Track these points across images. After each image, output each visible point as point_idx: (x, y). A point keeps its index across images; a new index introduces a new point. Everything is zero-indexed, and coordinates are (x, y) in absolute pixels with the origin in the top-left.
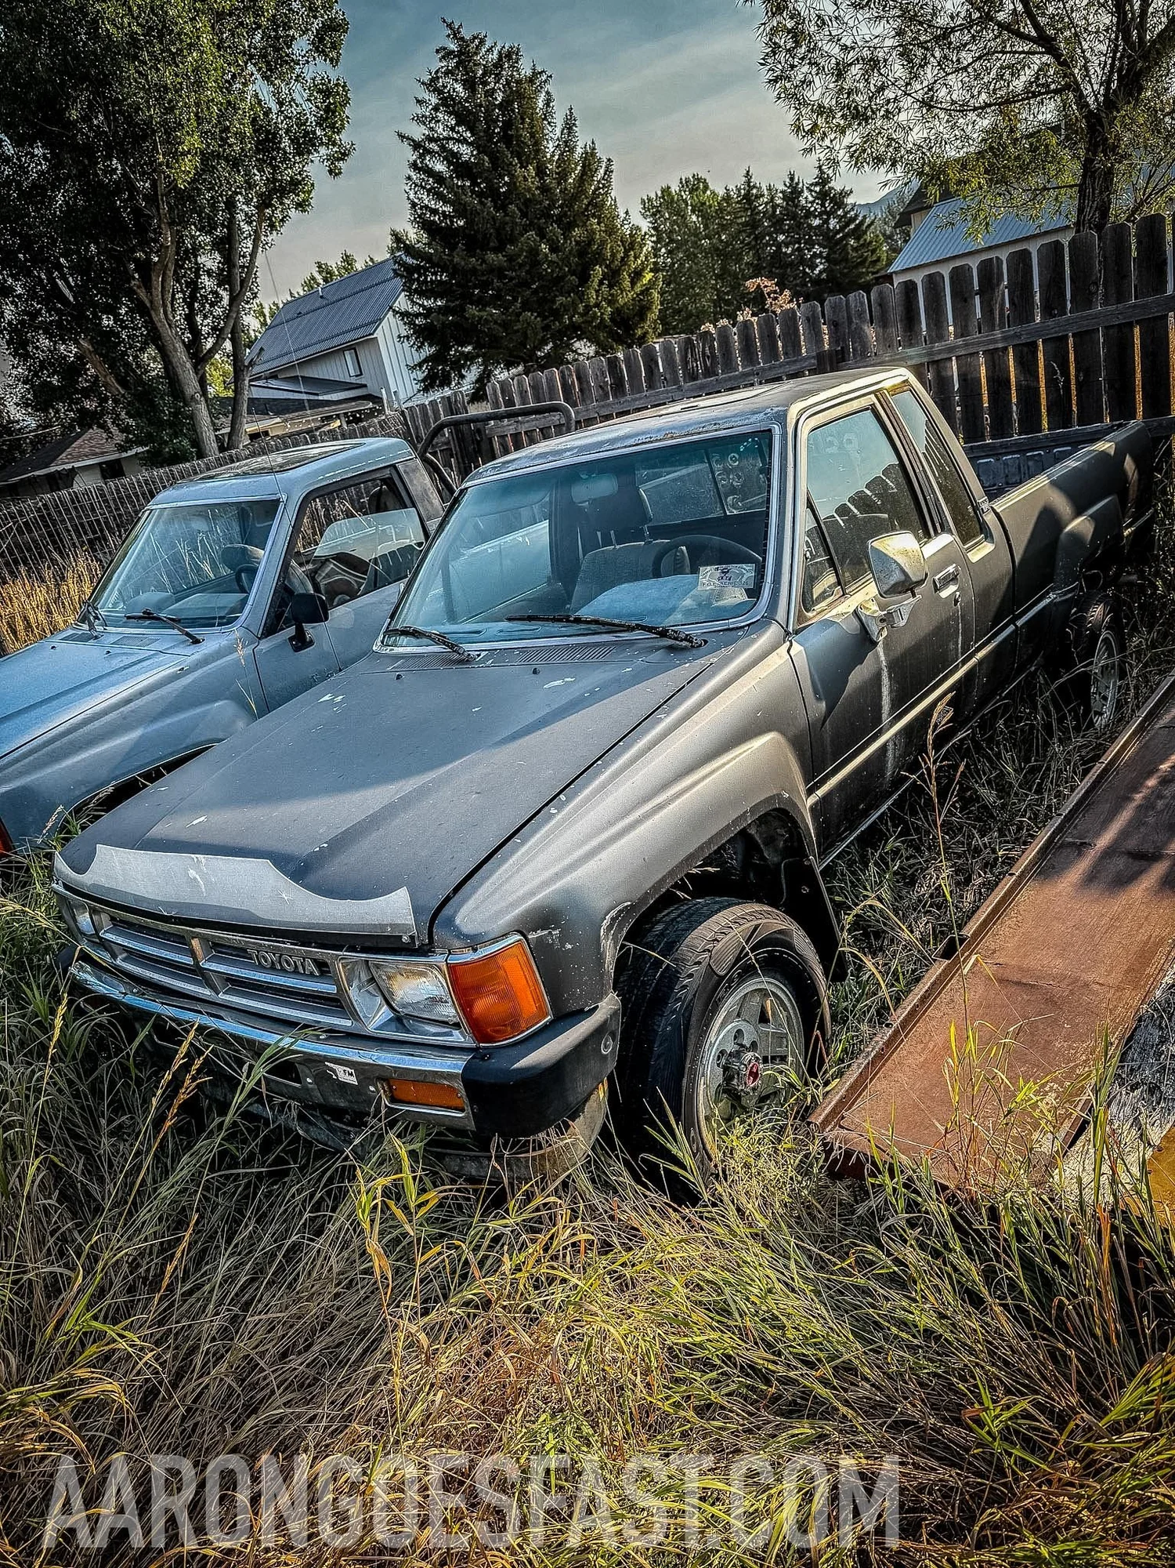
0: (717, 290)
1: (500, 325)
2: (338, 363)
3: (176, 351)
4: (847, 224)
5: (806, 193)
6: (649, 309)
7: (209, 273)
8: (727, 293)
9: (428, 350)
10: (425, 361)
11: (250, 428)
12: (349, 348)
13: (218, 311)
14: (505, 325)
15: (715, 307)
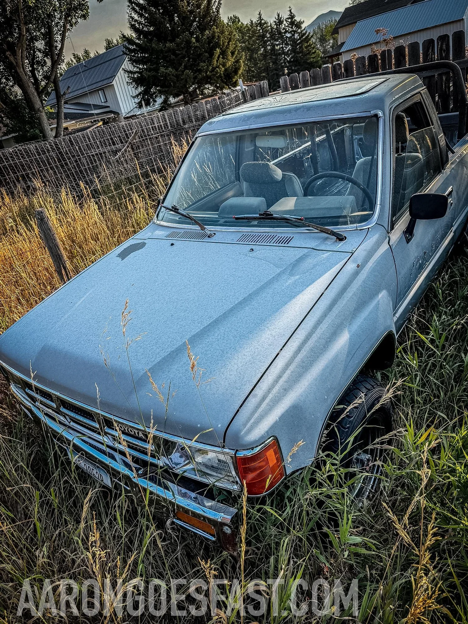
0: (248, 66)
1: (175, 76)
2: (96, 96)
3: (29, 87)
4: (302, 36)
5: (285, 22)
6: (239, 69)
7: (40, 51)
8: (252, 67)
9: (140, 89)
10: (140, 94)
11: (65, 125)
12: (100, 89)
13: (46, 69)
14: (177, 76)
15: (247, 73)
